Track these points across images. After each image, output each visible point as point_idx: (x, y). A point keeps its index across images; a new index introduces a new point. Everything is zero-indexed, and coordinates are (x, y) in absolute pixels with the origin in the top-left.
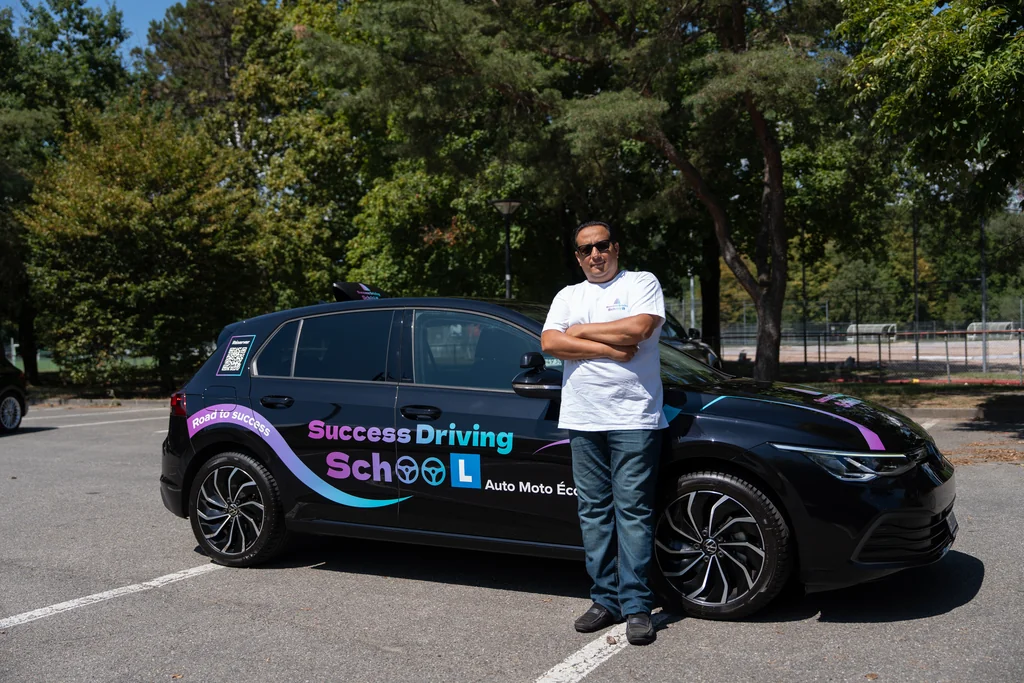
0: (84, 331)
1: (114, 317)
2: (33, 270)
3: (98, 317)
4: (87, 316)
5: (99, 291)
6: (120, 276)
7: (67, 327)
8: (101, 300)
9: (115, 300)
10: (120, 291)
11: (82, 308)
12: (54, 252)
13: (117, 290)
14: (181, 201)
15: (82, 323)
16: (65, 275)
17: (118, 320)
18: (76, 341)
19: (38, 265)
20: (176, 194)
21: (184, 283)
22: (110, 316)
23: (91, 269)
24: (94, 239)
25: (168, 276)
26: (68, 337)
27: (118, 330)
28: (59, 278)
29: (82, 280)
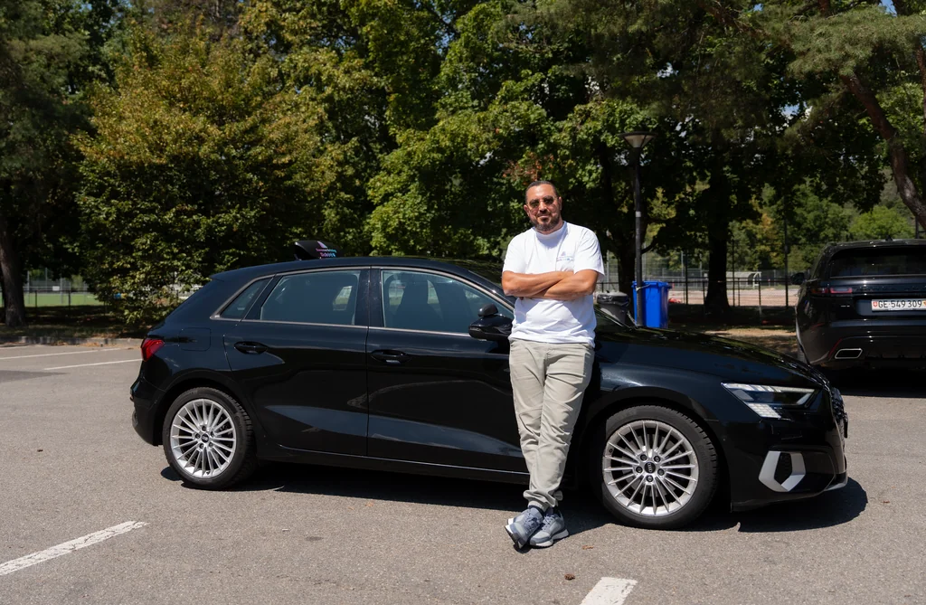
0: (143, 266)
1: (181, 251)
2: (84, 199)
3: (162, 251)
4: (149, 250)
5: (164, 223)
6: (189, 207)
7: (123, 261)
8: (165, 232)
9: (182, 233)
10: (189, 224)
11: (143, 241)
12: (112, 181)
13: (186, 223)
14: (253, 129)
15: (142, 258)
16: (126, 206)
17: (185, 255)
18: (133, 277)
19: (89, 194)
20: (250, 121)
21: (254, 217)
22: (176, 250)
23: (156, 200)
24: (161, 168)
25: (240, 209)
26: (123, 272)
27: (183, 265)
28: (118, 210)
29: (144, 211)
